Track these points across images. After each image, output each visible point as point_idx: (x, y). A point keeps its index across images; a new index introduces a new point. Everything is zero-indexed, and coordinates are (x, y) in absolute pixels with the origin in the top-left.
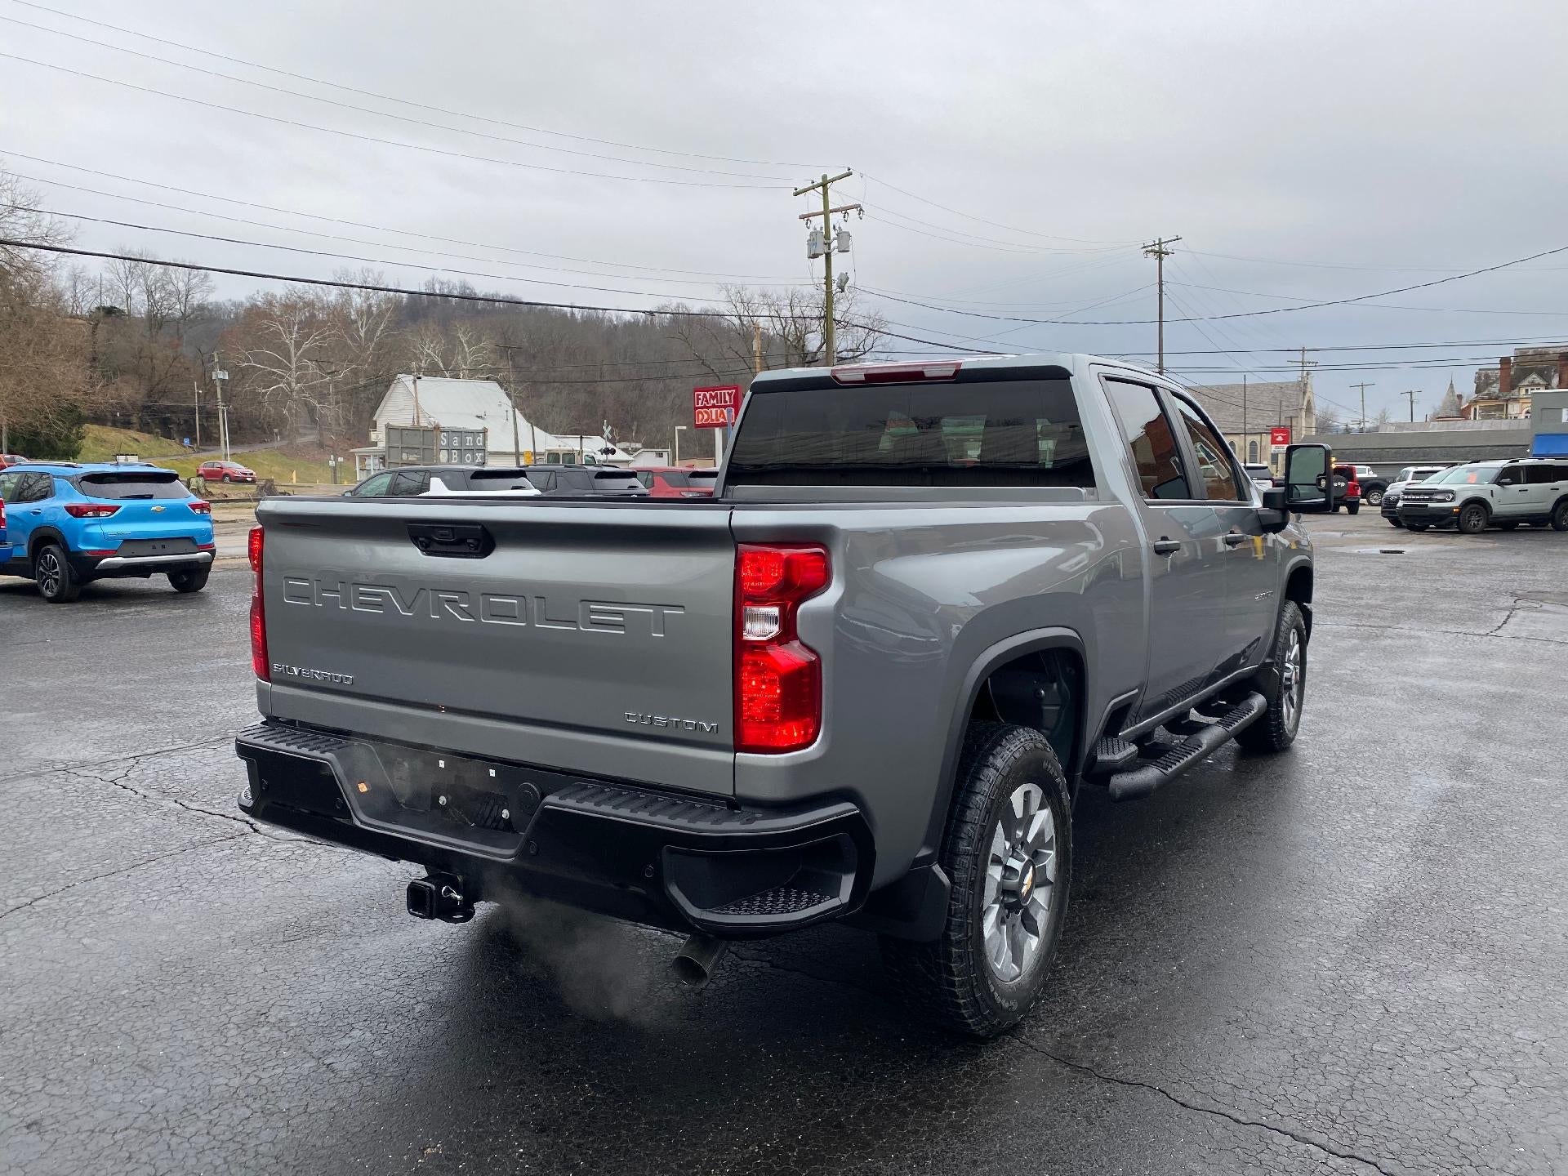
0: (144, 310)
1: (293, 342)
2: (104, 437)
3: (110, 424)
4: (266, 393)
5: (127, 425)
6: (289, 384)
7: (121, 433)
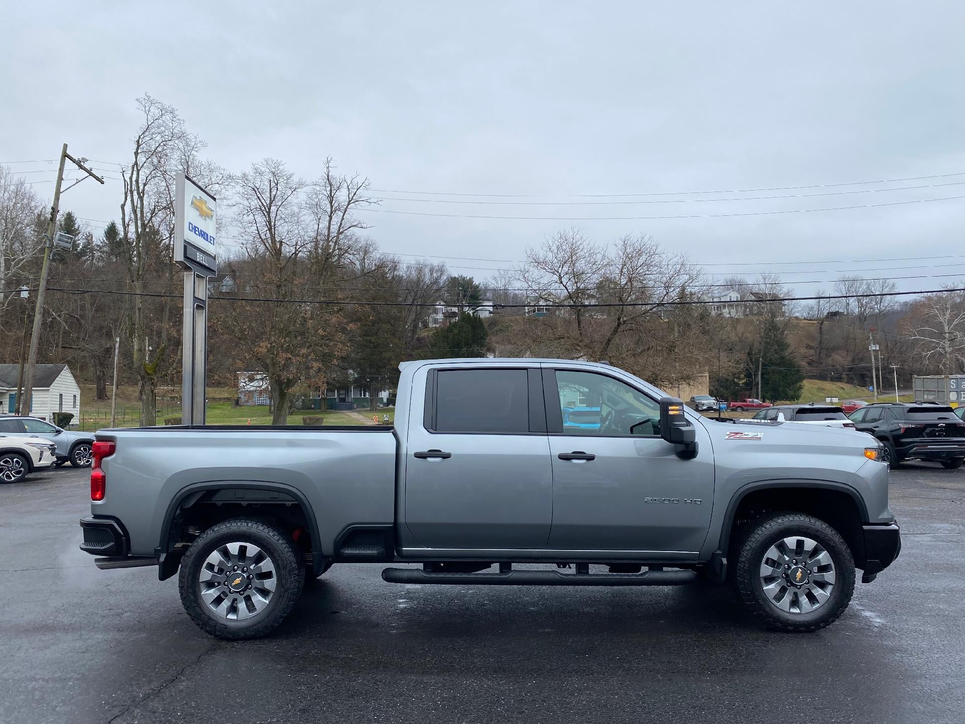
0: (857, 310)
1: (946, 320)
2: (823, 387)
3: (829, 379)
4: (927, 355)
5: (839, 379)
6: (944, 348)
7: (834, 384)
